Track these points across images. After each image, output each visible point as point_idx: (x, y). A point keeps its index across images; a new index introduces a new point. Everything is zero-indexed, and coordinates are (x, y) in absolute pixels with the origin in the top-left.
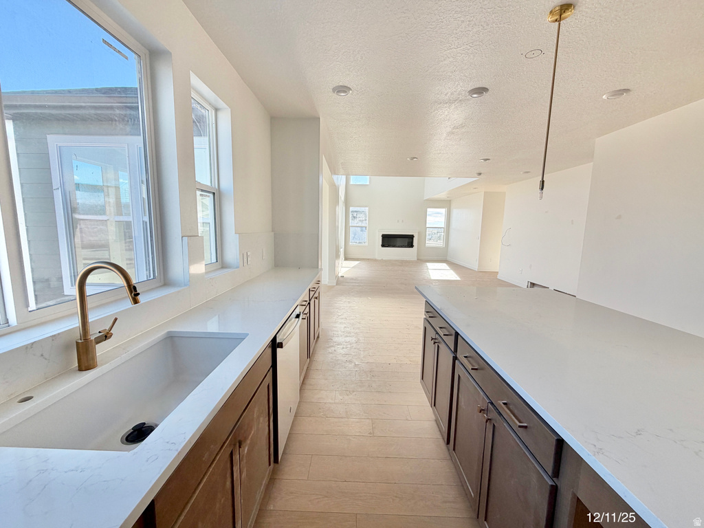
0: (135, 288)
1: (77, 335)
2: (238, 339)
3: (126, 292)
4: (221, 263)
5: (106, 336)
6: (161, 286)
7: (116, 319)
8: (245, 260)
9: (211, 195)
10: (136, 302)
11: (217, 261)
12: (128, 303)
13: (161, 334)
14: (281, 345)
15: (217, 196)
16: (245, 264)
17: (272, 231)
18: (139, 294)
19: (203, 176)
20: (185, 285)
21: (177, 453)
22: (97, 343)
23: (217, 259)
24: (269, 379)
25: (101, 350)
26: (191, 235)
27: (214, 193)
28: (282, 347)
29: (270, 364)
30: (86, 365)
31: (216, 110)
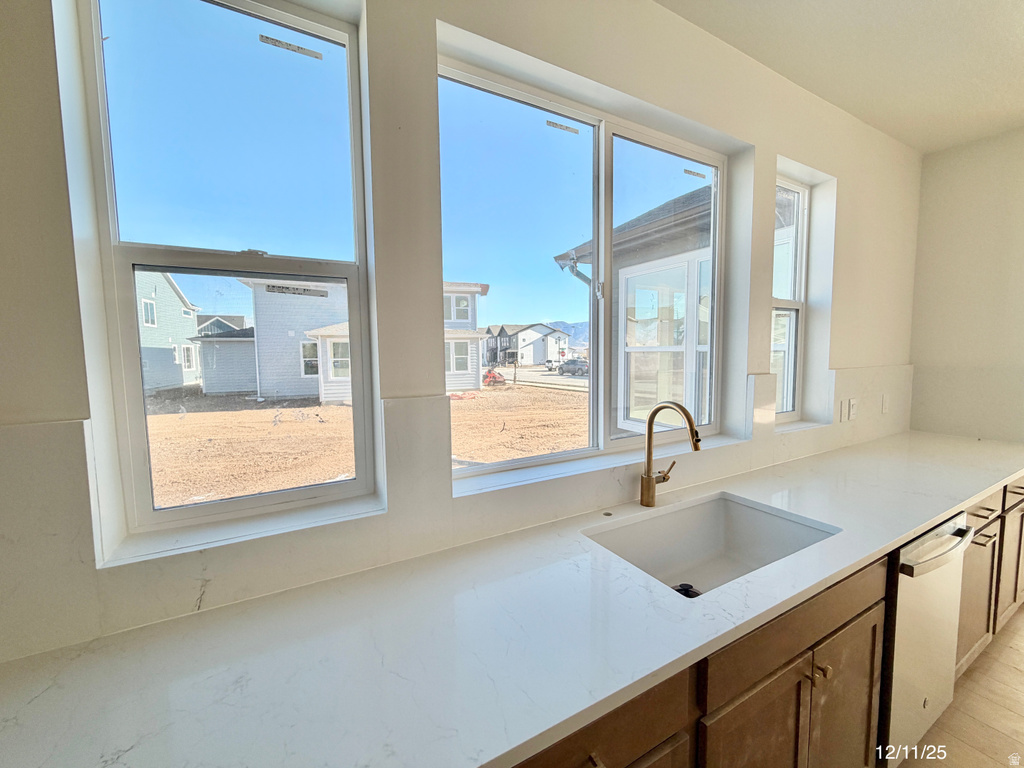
0: (697, 433)
1: (643, 470)
2: (822, 532)
3: (688, 435)
4: (800, 412)
5: (665, 479)
6: (716, 435)
7: (674, 463)
8: (845, 411)
9: (793, 314)
10: (696, 448)
11: (794, 410)
12: (689, 447)
13: (714, 492)
14: (909, 571)
15: (802, 313)
16: (845, 418)
17: (910, 363)
18: (699, 440)
19: (783, 288)
20: (746, 439)
21: (734, 626)
22: (658, 482)
23: (794, 406)
24: (877, 616)
25: (660, 489)
26: (761, 374)
27: (797, 311)
28: (911, 575)
29: (881, 593)
30: (647, 501)
31: (812, 188)
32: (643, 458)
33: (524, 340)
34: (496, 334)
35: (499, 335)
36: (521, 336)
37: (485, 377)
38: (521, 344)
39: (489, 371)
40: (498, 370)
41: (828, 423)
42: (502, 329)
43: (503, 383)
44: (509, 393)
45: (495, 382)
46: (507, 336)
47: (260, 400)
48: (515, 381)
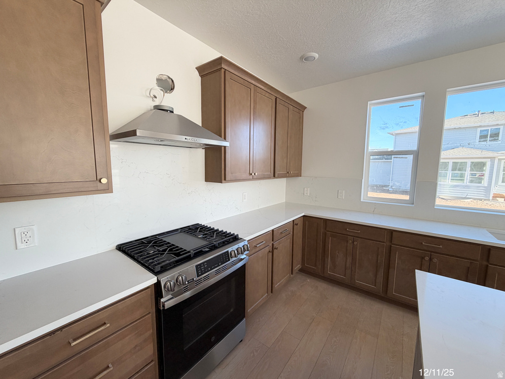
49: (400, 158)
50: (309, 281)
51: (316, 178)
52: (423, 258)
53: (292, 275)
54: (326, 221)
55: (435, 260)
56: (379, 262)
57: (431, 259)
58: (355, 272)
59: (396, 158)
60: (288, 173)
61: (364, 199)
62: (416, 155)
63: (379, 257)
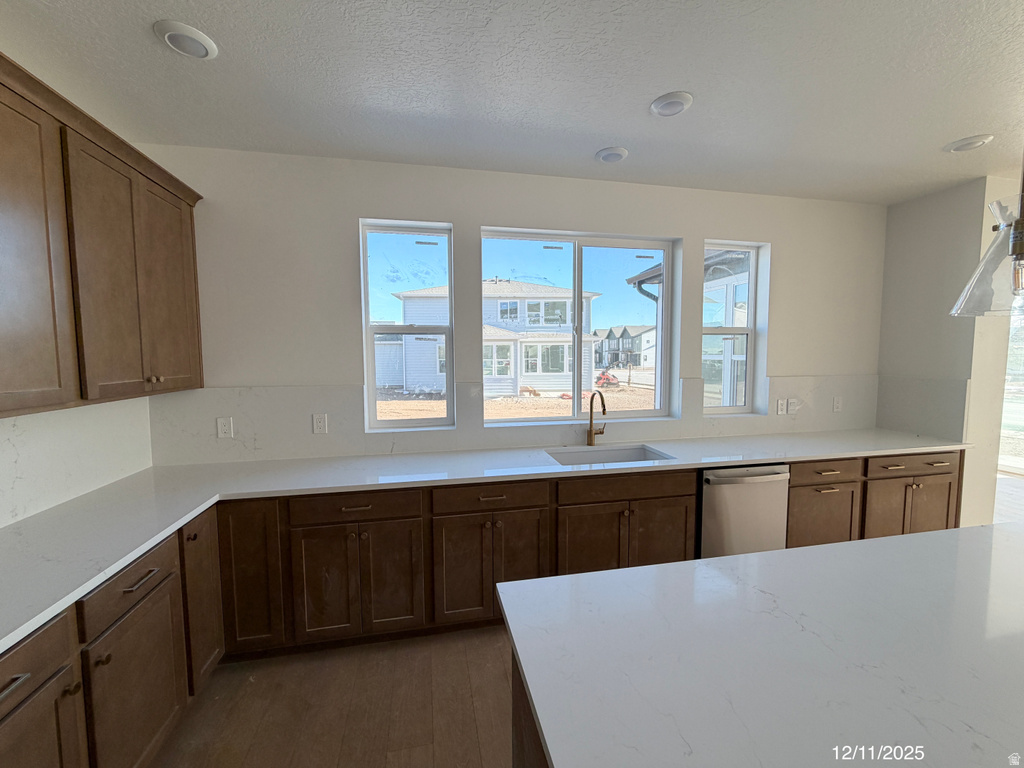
4: (750, 407)
5: (601, 432)
6: (665, 416)
7: (605, 424)
8: (782, 407)
11: (745, 405)
15: (751, 336)
16: (782, 412)
17: (877, 374)
20: (678, 418)
22: (596, 433)
24: (688, 502)
26: (693, 378)
27: (748, 334)
29: (693, 491)
30: (590, 443)
31: (758, 248)
32: (588, 422)
33: (648, 342)
34: (618, 336)
35: (622, 336)
36: (645, 337)
37: (599, 379)
38: (644, 345)
39: (603, 373)
40: (611, 372)
41: (766, 414)
42: (625, 330)
43: (617, 385)
44: (621, 395)
45: (609, 384)
46: (629, 337)
47: (405, 392)
48: (629, 383)
49: (425, 339)
50: (254, 678)
51: (250, 388)
52: (483, 526)
53: (190, 699)
54: (287, 503)
55: (500, 524)
56: (414, 560)
57: (494, 524)
58: (370, 603)
59: (420, 339)
60: (149, 380)
61: (370, 428)
62: (450, 334)
63: (414, 548)
